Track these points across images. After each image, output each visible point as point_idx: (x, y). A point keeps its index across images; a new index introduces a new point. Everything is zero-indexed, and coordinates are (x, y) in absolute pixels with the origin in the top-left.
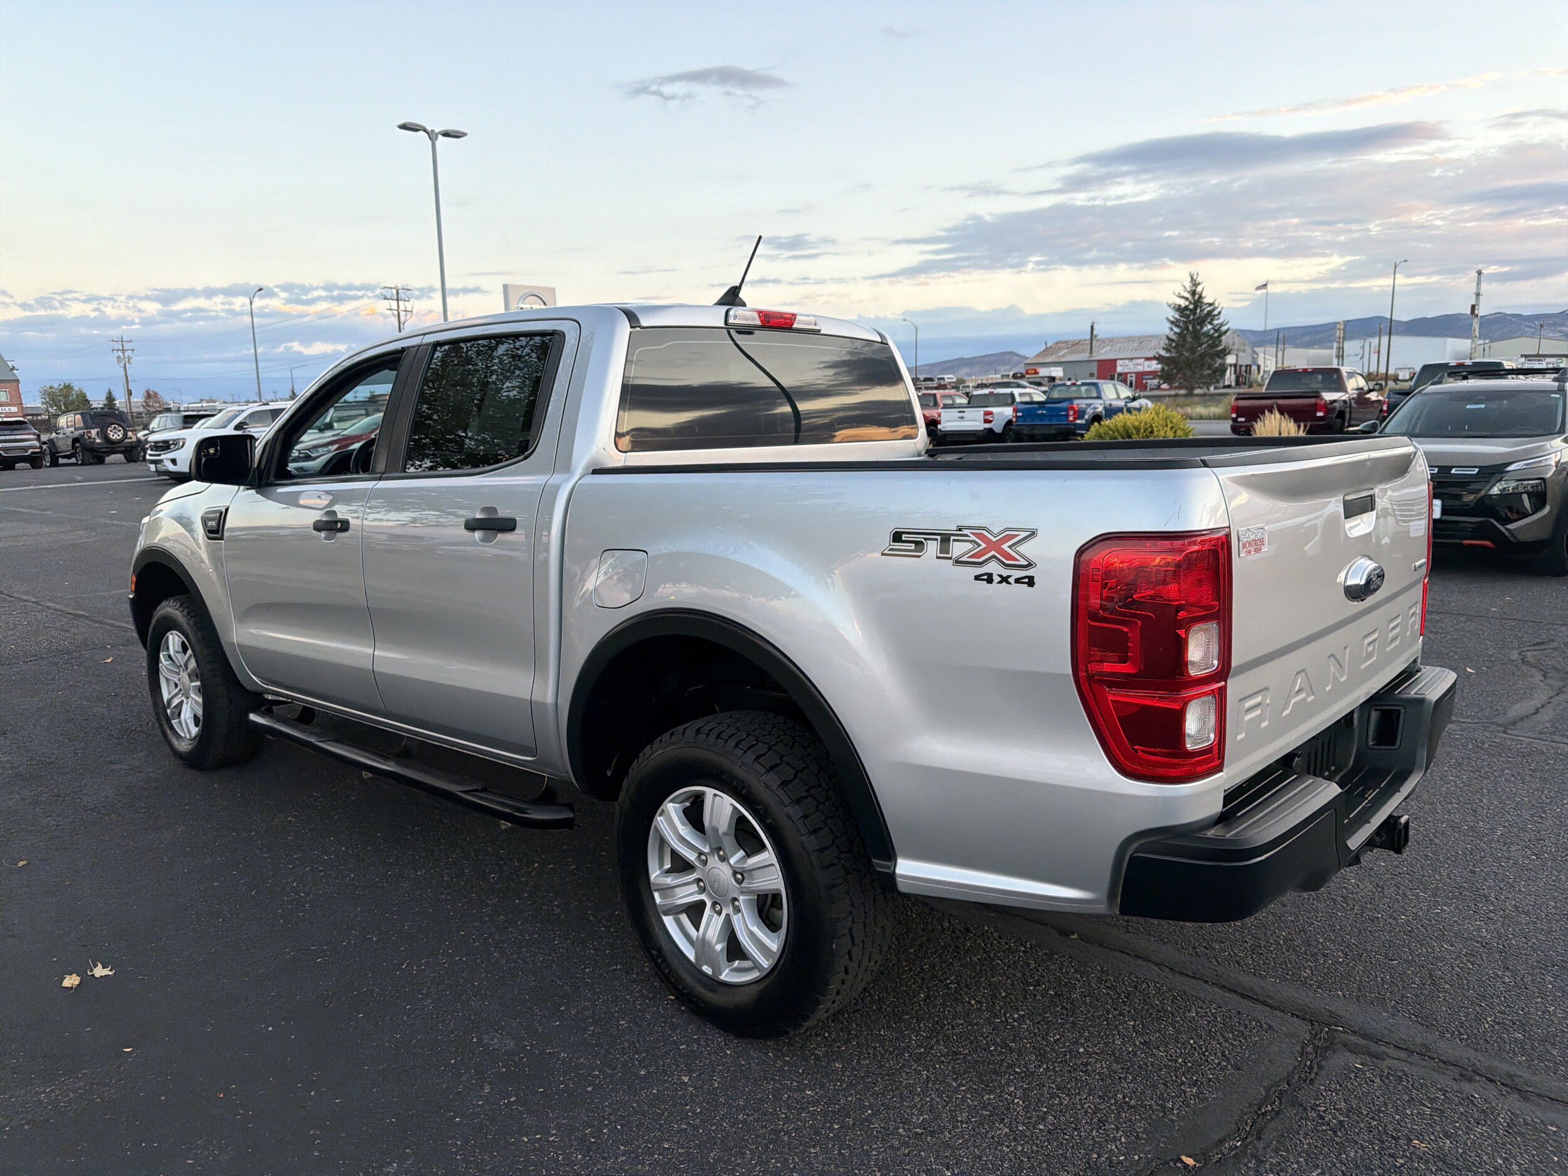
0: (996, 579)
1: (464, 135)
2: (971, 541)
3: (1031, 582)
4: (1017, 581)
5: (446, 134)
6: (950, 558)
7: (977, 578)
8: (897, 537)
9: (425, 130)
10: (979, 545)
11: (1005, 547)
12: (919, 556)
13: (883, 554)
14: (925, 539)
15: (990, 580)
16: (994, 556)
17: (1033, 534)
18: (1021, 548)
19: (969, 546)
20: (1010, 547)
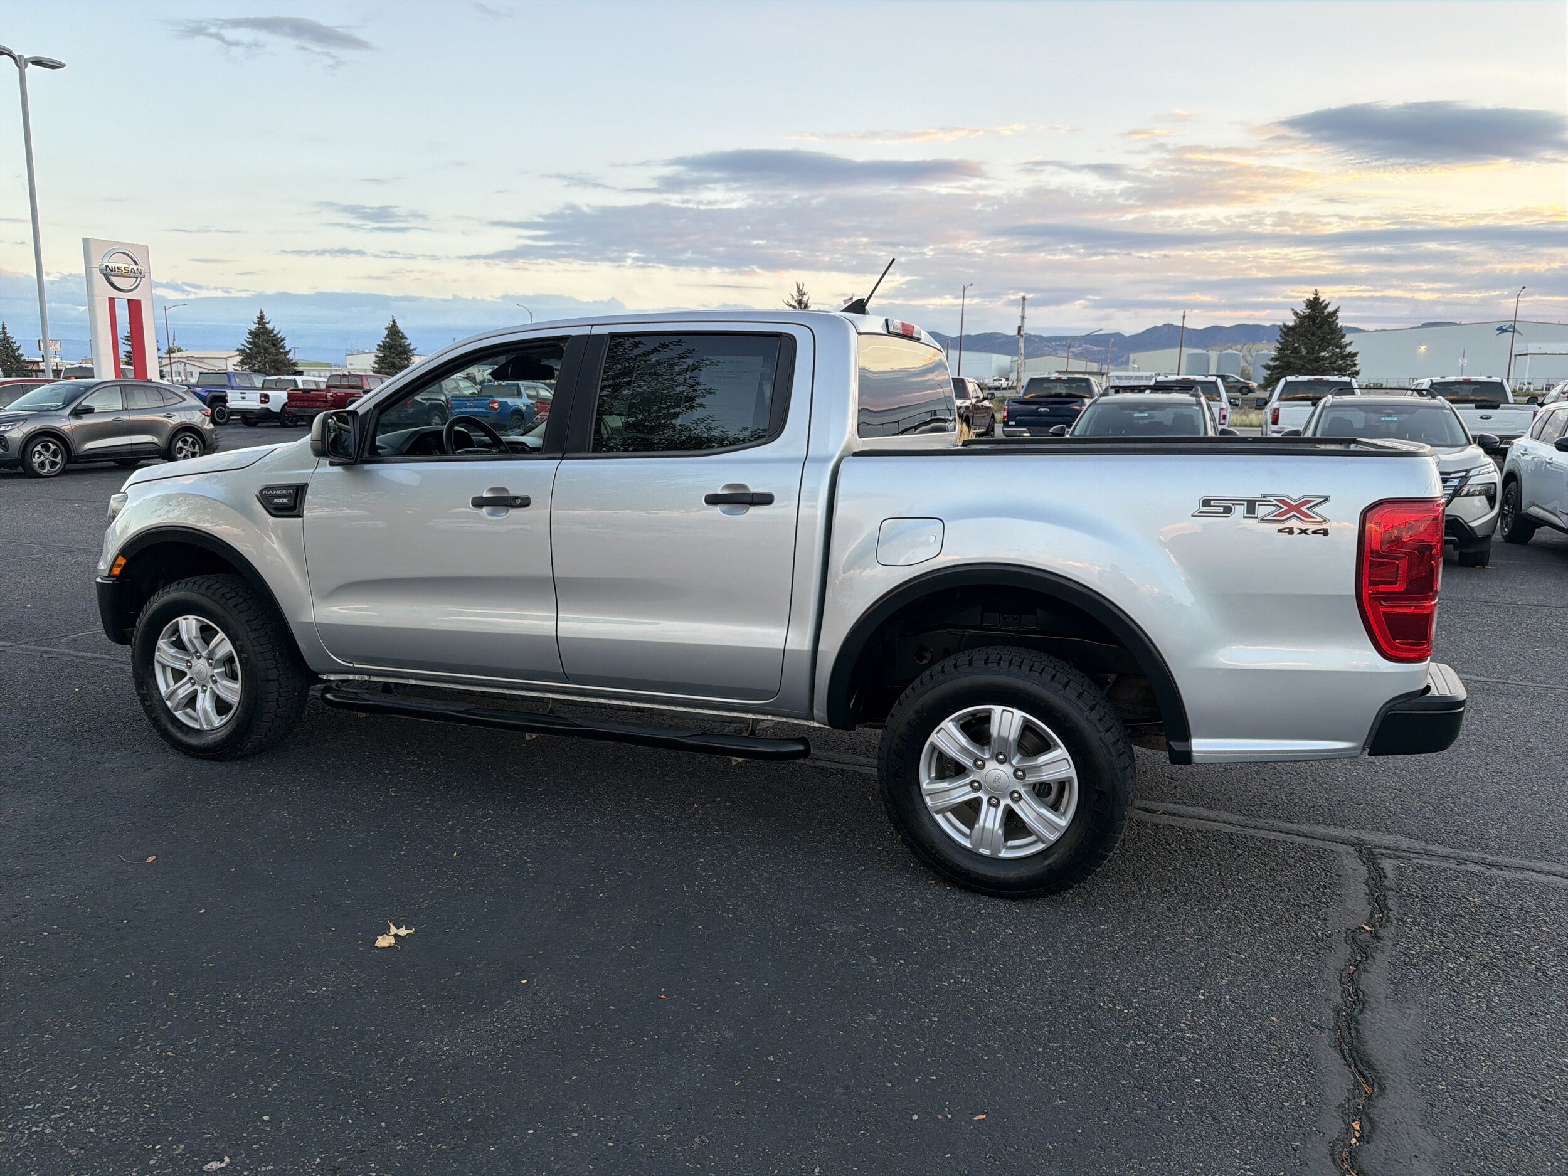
0: (1296, 531)
1: (63, 66)
2: (1274, 505)
3: (1325, 533)
4: (1314, 532)
5: (38, 62)
6: (1256, 518)
7: (1280, 531)
8: (1206, 503)
9: (11, 55)
10: (1281, 508)
11: (1304, 509)
12: (1228, 517)
13: (1193, 516)
14: (1233, 504)
15: (1291, 532)
16: (1294, 516)
17: (1326, 499)
18: (1316, 510)
19: (1274, 508)
20: (1308, 509)
